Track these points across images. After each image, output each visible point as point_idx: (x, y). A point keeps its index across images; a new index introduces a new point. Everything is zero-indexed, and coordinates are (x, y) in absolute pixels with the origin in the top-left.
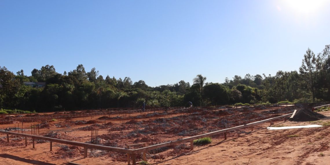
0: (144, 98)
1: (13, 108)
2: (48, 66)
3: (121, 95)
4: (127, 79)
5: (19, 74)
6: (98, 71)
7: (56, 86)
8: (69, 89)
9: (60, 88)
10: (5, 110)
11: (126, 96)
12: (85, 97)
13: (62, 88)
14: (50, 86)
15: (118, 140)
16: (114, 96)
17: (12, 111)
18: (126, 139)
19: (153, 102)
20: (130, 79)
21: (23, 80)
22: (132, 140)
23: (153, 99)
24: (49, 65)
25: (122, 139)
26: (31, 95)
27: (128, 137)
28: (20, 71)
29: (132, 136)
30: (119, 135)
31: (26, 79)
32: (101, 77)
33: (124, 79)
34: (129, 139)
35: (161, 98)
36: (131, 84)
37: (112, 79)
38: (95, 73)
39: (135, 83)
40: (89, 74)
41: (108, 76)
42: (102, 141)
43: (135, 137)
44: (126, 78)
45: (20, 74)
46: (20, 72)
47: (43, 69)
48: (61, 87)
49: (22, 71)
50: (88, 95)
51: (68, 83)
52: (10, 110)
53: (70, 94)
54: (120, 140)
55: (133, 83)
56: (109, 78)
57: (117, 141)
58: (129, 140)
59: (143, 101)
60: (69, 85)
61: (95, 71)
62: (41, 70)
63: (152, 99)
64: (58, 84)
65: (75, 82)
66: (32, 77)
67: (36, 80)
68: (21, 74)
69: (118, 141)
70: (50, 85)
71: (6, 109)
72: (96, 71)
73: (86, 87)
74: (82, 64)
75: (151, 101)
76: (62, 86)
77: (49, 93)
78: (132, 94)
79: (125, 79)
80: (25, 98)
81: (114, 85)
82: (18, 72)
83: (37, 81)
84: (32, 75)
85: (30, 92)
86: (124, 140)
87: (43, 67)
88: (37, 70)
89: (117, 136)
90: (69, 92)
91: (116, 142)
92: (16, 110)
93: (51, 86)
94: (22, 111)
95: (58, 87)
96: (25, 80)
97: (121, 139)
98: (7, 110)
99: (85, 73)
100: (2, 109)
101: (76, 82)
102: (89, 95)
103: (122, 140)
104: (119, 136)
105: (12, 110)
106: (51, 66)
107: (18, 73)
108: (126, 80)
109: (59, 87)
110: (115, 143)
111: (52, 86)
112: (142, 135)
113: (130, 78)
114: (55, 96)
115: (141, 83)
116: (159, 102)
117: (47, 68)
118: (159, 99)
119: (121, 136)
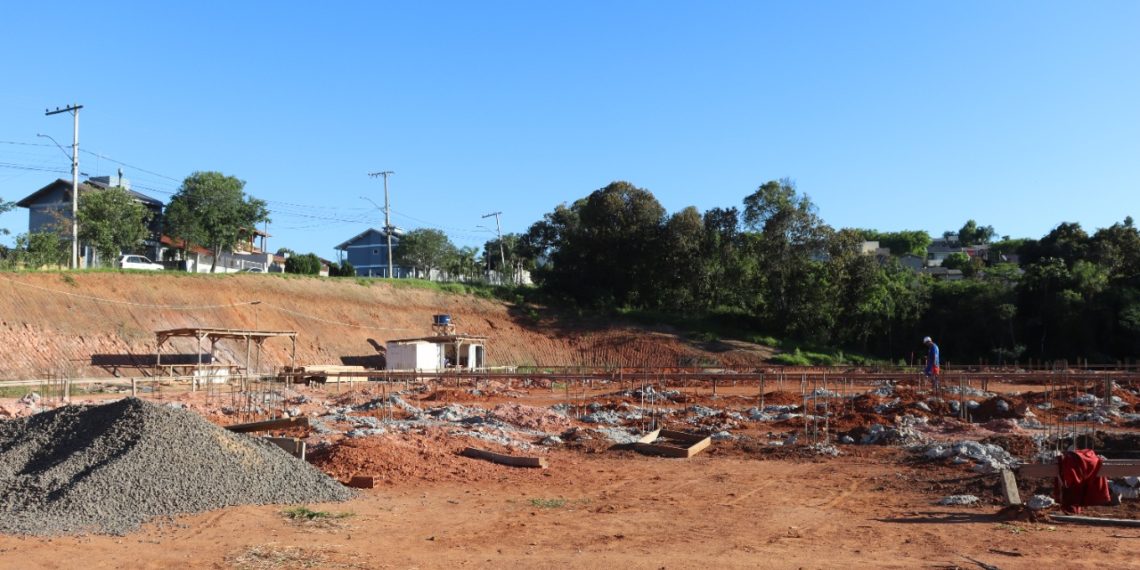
10: (807, 353)
17: (829, 358)
53: (1073, 304)
71: (813, 352)
90: (1068, 292)
92: (841, 356)
98: (813, 355)
100: (798, 350)
105: (831, 354)
114: (1005, 308)
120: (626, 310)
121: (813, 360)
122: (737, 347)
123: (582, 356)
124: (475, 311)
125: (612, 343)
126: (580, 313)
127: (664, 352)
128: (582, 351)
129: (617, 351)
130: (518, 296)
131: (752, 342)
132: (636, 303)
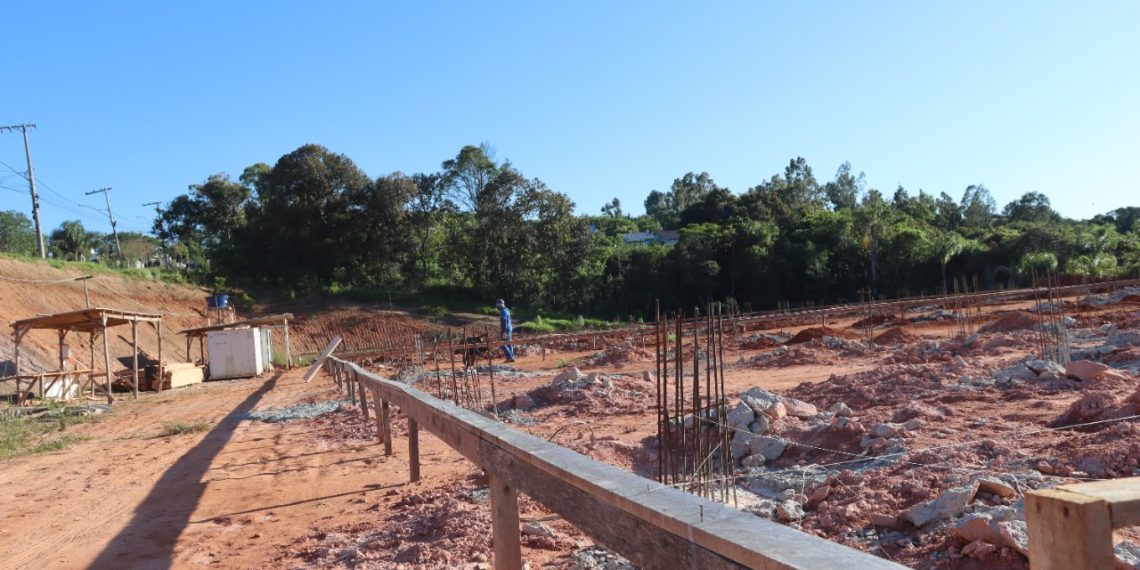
0: (1049, 250)
1: (573, 312)
2: (690, 175)
3: (953, 245)
4: (972, 192)
5: (610, 213)
6: (862, 175)
7: (709, 231)
8: (758, 239)
9: (724, 238)
10: (548, 320)
11: (976, 251)
12: (818, 265)
13: (734, 236)
14: (690, 231)
15: (916, 405)
16: (926, 253)
17: (570, 323)
18: (981, 399)
19: (1096, 262)
20: (987, 191)
21: (619, 228)
22: (1038, 405)
23: (1092, 252)
24: (695, 173)
25: (954, 398)
26: (628, 267)
27: (999, 385)
28: (611, 204)
29: (1032, 382)
30: (932, 378)
31: (627, 225)
32: (875, 195)
33: (962, 195)
34: (1010, 398)
35: (1128, 250)
36: (991, 211)
37: (918, 200)
38: (850, 183)
39: (1007, 208)
40: (832, 190)
41: (900, 190)
42: (791, 413)
43: (1057, 386)
44: (970, 188)
45: (612, 211)
46: (611, 207)
47: (676, 188)
48: (726, 231)
49: (616, 203)
50: (829, 256)
51: (755, 218)
52: (563, 322)
53: (762, 258)
54: (933, 411)
55: (999, 210)
56: (905, 195)
57: (907, 416)
58: (1011, 408)
59: (1048, 263)
60: (757, 225)
61: (850, 177)
62: (671, 191)
63: (1087, 252)
64: (719, 224)
65: (777, 211)
66: (646, 218)
67: (658, 226)
68: (613, 213)
69: (916, 414)
70: (690, 228)
71: (552, 318)
72: (853, 173)
73: (817, 226)
74: (801, 157)
75: (1084, 262)
76: (731, 230)
77: (688, 256)
78: (997, 238)
79: (966, 195)
80: (611, 278)
81: (927, 220)
82: (604, 205)
83: (661, 228)
84: (648, 212)
85: (627, 259)
86: (969, 406)
87: (677, 182)
88: (661, 195)
89: (917, 383)
90: (756, 248)
91: (898, 426)
92: (582, 320)
93: (693, 233)
94: (599, 323)
95: (718, 231)
96: (625, 228)
97: (948, 400)
98: (554, 321)
99: (816, 186)
100: (539, 317)
101: (781, 212)
102: (832, 254)
103: (953, 408)
104: (930, 382)
105: (571, 319)
106: (700, 174)
107: (606, 209)
108: (970, 198)
109: (720, 235)
110: (892, 434)
111: (698, 231)
112: (1111, 371)
113: (985, 187)
114: (708, 265)
115: (1034, 204)
116: (1120, 262)
117: (690, 184)
118: (1119, 250)
119: (945, 382)
120: (335, 288)
121: (557, 325)
122: (474, 320)
123: (315, 342)
124: (175, 299)
125: (342, 325)
126: (293, 295)
127: (405, 331)
128: (312, 336)
129: (352, 333)
130: (217, 278)
131: (483, 313)
132: (343, 281)
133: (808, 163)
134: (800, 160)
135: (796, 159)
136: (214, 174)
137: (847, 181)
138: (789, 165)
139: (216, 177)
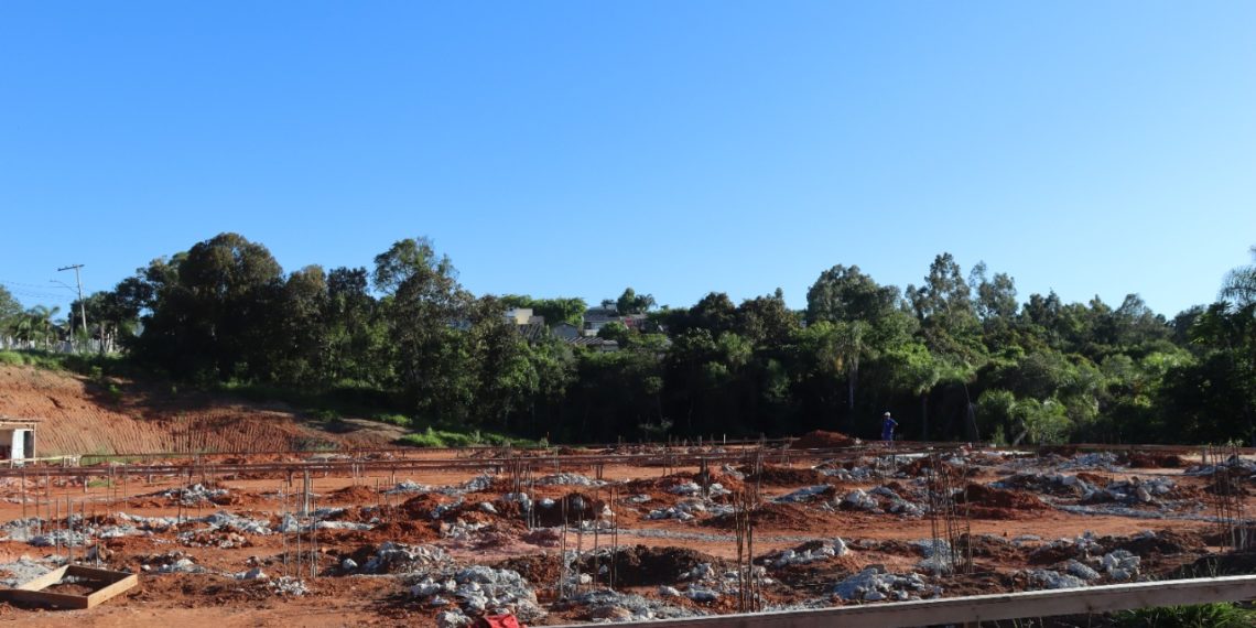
10: (441, 433)
17: (465, 438)
41: (1051, 294)
52: (457, 436)
71: (447, 431)
74: (949, 253)
92: (478, 435)
94: (498, 440)
98: (447, 434)
100: (430, 429)
105: (467, 433)
120: (232, 384)
121: (447, 440)
122: (361, 427)
123: (174, 440)
124: (34, 386)
125: (213, 424)
126: (174, 389)
127: (275, 434)
128: (174, 434)
129: (218, 433)
130: (94, 368)
131: (379, 420)
132: (244, 376)
133: (956, 260)
134: (947, 257)
135: (942, 256)
136: (156, 257)
137: (1003, 282)
138: (934, 262)
139: (159, 260)
